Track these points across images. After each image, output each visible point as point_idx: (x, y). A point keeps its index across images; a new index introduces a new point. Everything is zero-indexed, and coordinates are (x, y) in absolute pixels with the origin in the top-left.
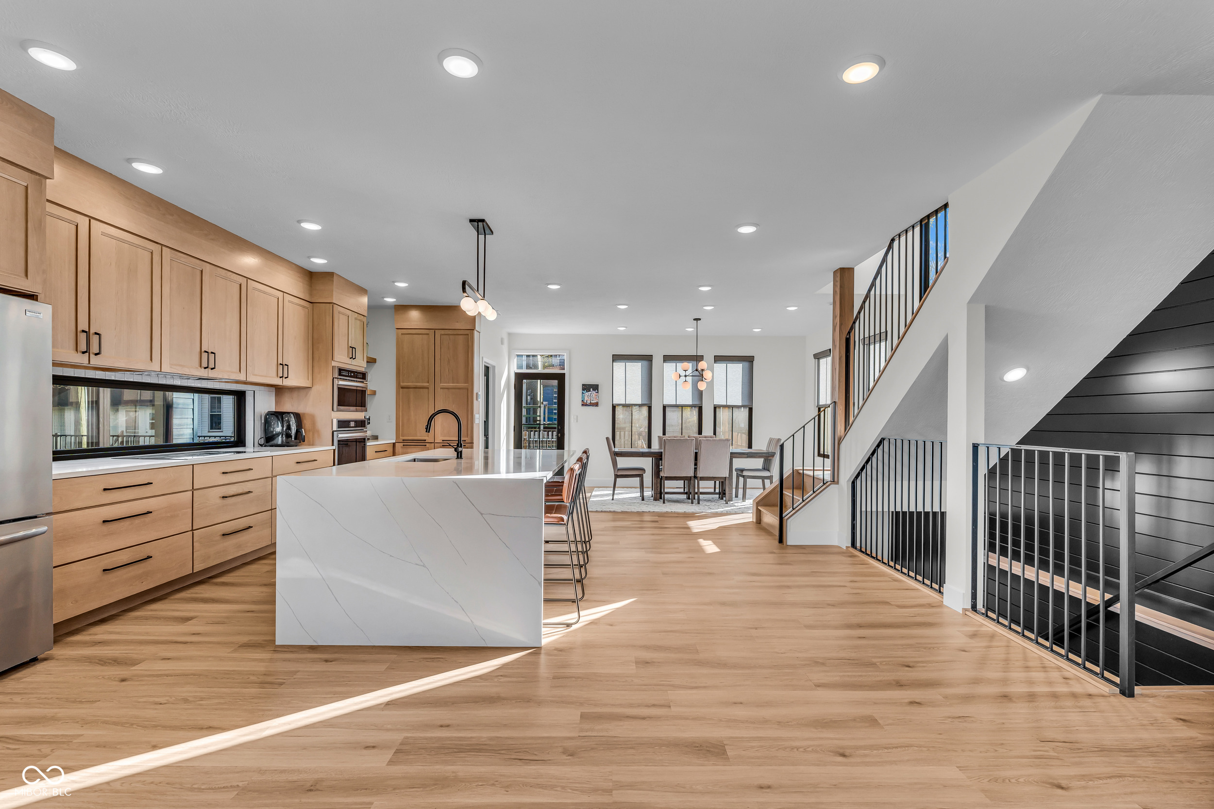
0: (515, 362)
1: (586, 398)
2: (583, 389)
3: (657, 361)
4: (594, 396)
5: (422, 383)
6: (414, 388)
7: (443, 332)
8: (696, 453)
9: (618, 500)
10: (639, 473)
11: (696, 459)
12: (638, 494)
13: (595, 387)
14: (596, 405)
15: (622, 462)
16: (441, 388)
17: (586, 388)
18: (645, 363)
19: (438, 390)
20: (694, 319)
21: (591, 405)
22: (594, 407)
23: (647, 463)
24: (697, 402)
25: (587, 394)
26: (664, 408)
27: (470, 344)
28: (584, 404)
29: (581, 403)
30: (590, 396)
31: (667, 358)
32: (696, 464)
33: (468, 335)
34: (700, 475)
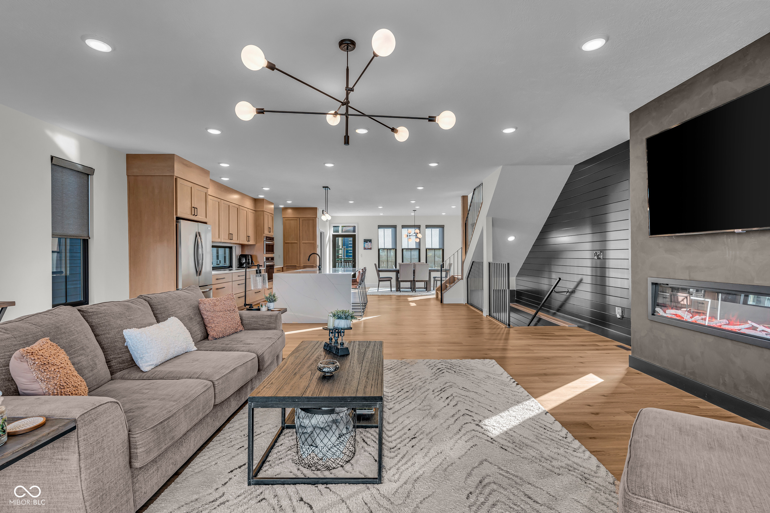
0: (332, 229)
1: (366, 246)
2: (364, 242)
3: (399, 228)
5: (294, 241)
7: (303, 219)
8: (414, 270)
9: (380, 291)
10: (389, 279)
11: (414, 273)
12: (390, 289)
13: (370, 241)
14: (371, 249)
15: (382, 275)
17: (366, 241)
18: (393, 229)
19: (302, 244)
21: (368, 249)
23: (393, 275)
24: (418, 247)
25: (366, 244)
26: (403, 250)
27: (315, 224)
28: (365, 249)
29: (363, 248)
30: (368, 245)
31: (403, 227)
32: (414, 276)
33: (314, 219)
34: (416, 279)
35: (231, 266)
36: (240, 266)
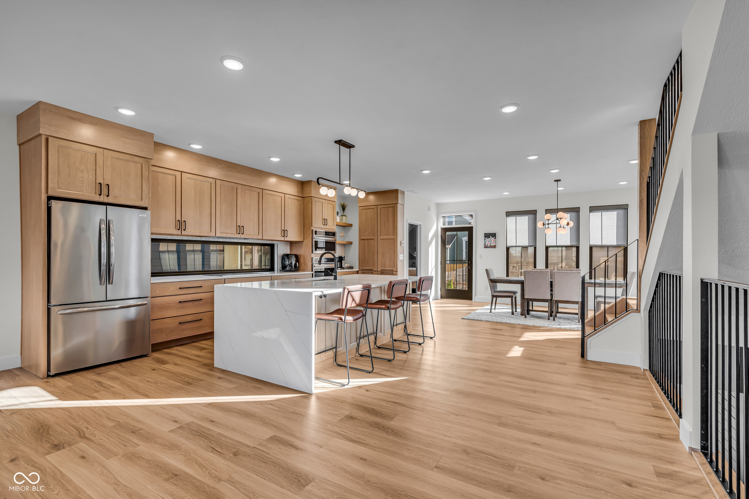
0: (441, 220)
1: (487, 243)
2: (485, 237)
4: (492, 241)
5: (371, 236)
6: (367, 240)
7: (381, 206)
8: (551, 282)
9: (494, 313)
10: (511, 295)
11: (551, 286)
12: (510, 311)
13: (494, 235)
14: (494, 247)
15: (500, 287)
16: (381, 239)
17: (487, 236)
18: (531, 216)
19: (379, 240)
20: (555, 181)
21: (491, 247)
22: (493, 249)
23: (517, 288)
24: (574, 243)
25: (488, 240)
27: (396, 212)
28: (486, 247)
29: (483, 246)
30: (490, 241)
32: (552, 291)
33: (394, 207)
35: (272, 269)
36: (284, 268)
